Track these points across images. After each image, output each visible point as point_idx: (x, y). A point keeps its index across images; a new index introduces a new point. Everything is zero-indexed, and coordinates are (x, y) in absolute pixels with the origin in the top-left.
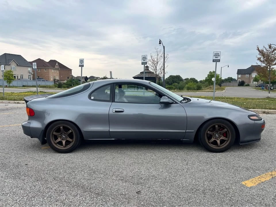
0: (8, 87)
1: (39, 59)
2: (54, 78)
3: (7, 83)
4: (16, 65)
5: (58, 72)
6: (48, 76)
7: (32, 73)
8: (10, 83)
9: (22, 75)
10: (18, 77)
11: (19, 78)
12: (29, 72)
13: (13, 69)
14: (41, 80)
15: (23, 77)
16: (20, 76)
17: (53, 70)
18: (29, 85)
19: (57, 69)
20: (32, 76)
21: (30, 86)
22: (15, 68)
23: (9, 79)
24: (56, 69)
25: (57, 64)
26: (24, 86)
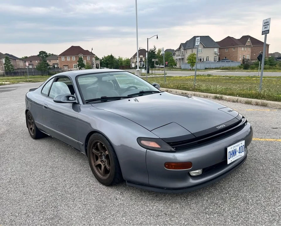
0: (192, 71)
1: (228, 37)
2: (244, 57)
3: (191, 66)
4: (202, 46)
5: (249, 49)
6: (236, 55)
7: (218, 54)
8: (193, 66)
9: (208, 57)
10: (203, 60)
11: (205, 60)
12: (215, 54)
13: (200, 52)
14: (224, 61)
15: (208, 59)
16: (206, 58)
17: (243, 48)
18: (211, 67)
19: (249, 46)
20: (217, 58)
21: (212, 69)
22: (201, 50)
23: (192, 62)
24: (247, 46)
25: (249, 40)
26: (206, 69)
